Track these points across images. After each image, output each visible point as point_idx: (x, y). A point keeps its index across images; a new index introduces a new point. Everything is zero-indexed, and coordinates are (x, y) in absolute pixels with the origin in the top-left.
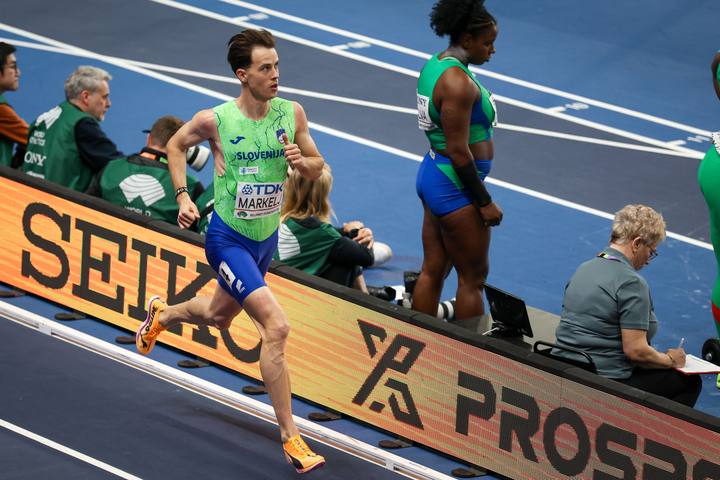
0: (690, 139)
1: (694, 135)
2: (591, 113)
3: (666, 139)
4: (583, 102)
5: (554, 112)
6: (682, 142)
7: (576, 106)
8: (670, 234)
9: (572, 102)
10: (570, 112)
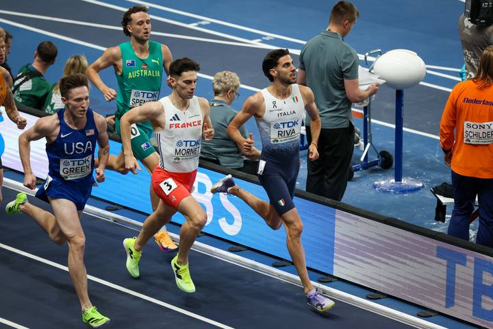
0: (264, 38)
1: (265, 36)
2: (212, 26)
3: (251, 39)
4: (207, 20)
5: (192, 26)
6: (259, 40)
7: (203, 23)
8: (242, 86)
9: (201, 20)
10: (200, 26)
